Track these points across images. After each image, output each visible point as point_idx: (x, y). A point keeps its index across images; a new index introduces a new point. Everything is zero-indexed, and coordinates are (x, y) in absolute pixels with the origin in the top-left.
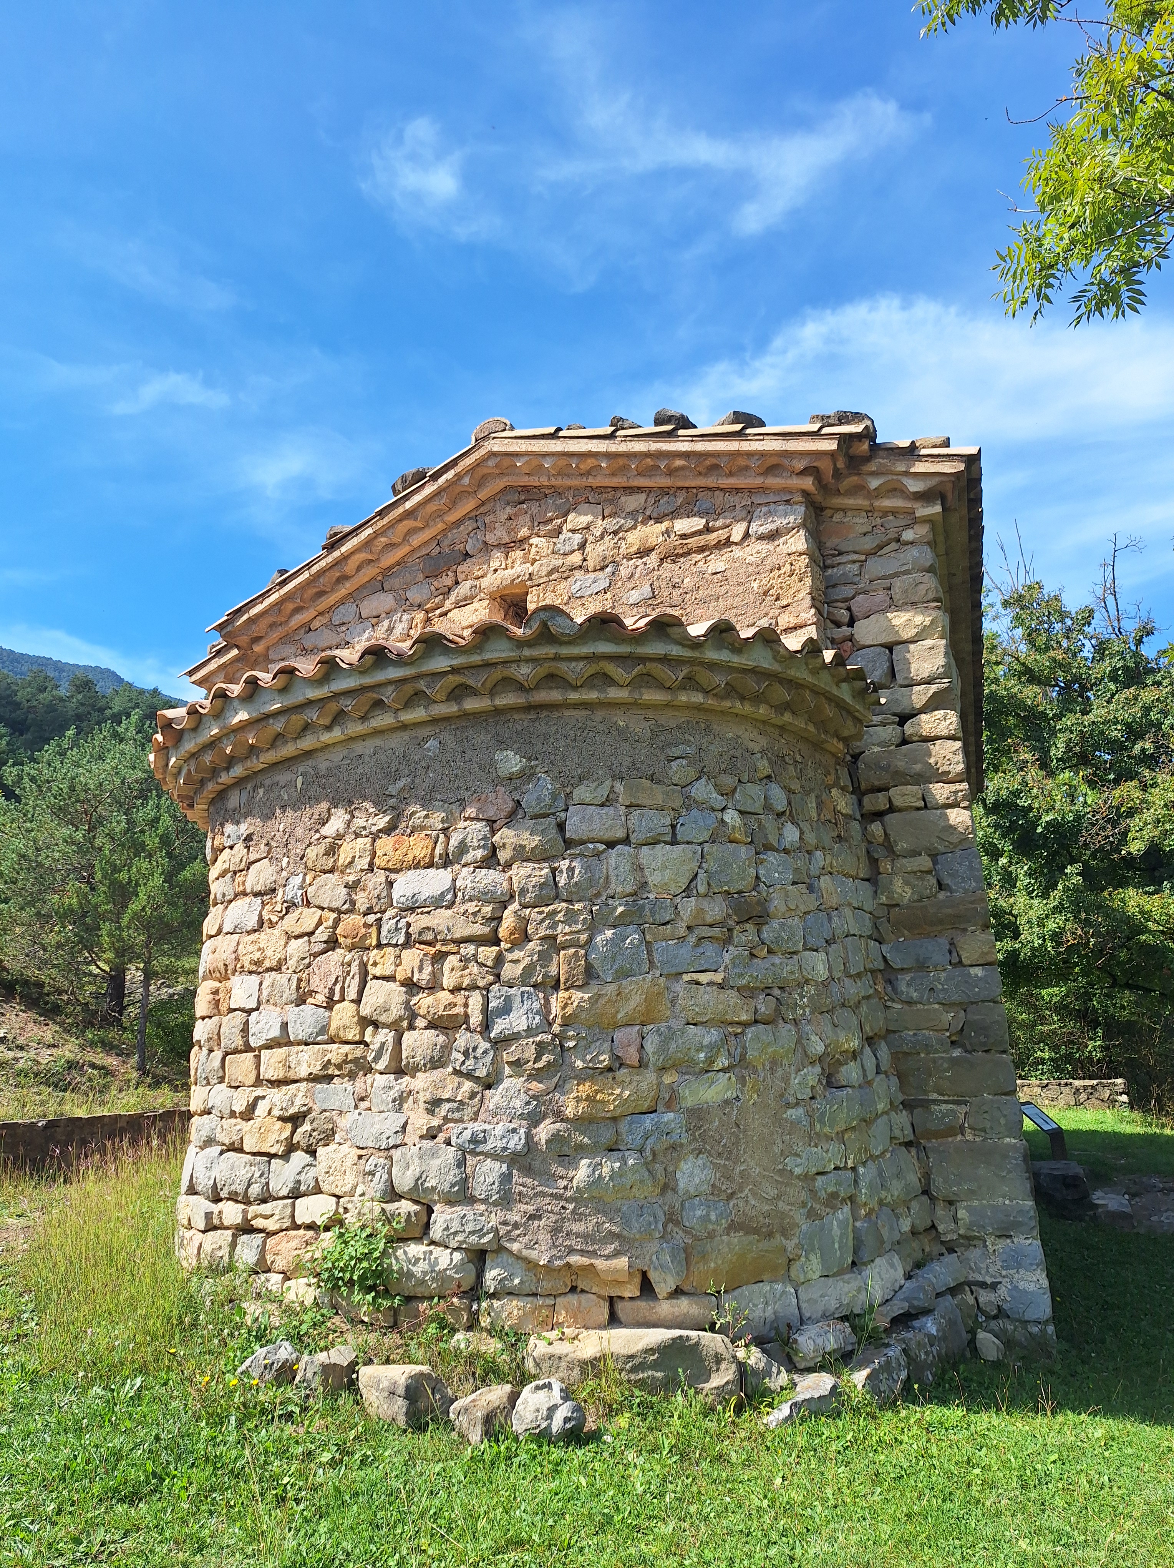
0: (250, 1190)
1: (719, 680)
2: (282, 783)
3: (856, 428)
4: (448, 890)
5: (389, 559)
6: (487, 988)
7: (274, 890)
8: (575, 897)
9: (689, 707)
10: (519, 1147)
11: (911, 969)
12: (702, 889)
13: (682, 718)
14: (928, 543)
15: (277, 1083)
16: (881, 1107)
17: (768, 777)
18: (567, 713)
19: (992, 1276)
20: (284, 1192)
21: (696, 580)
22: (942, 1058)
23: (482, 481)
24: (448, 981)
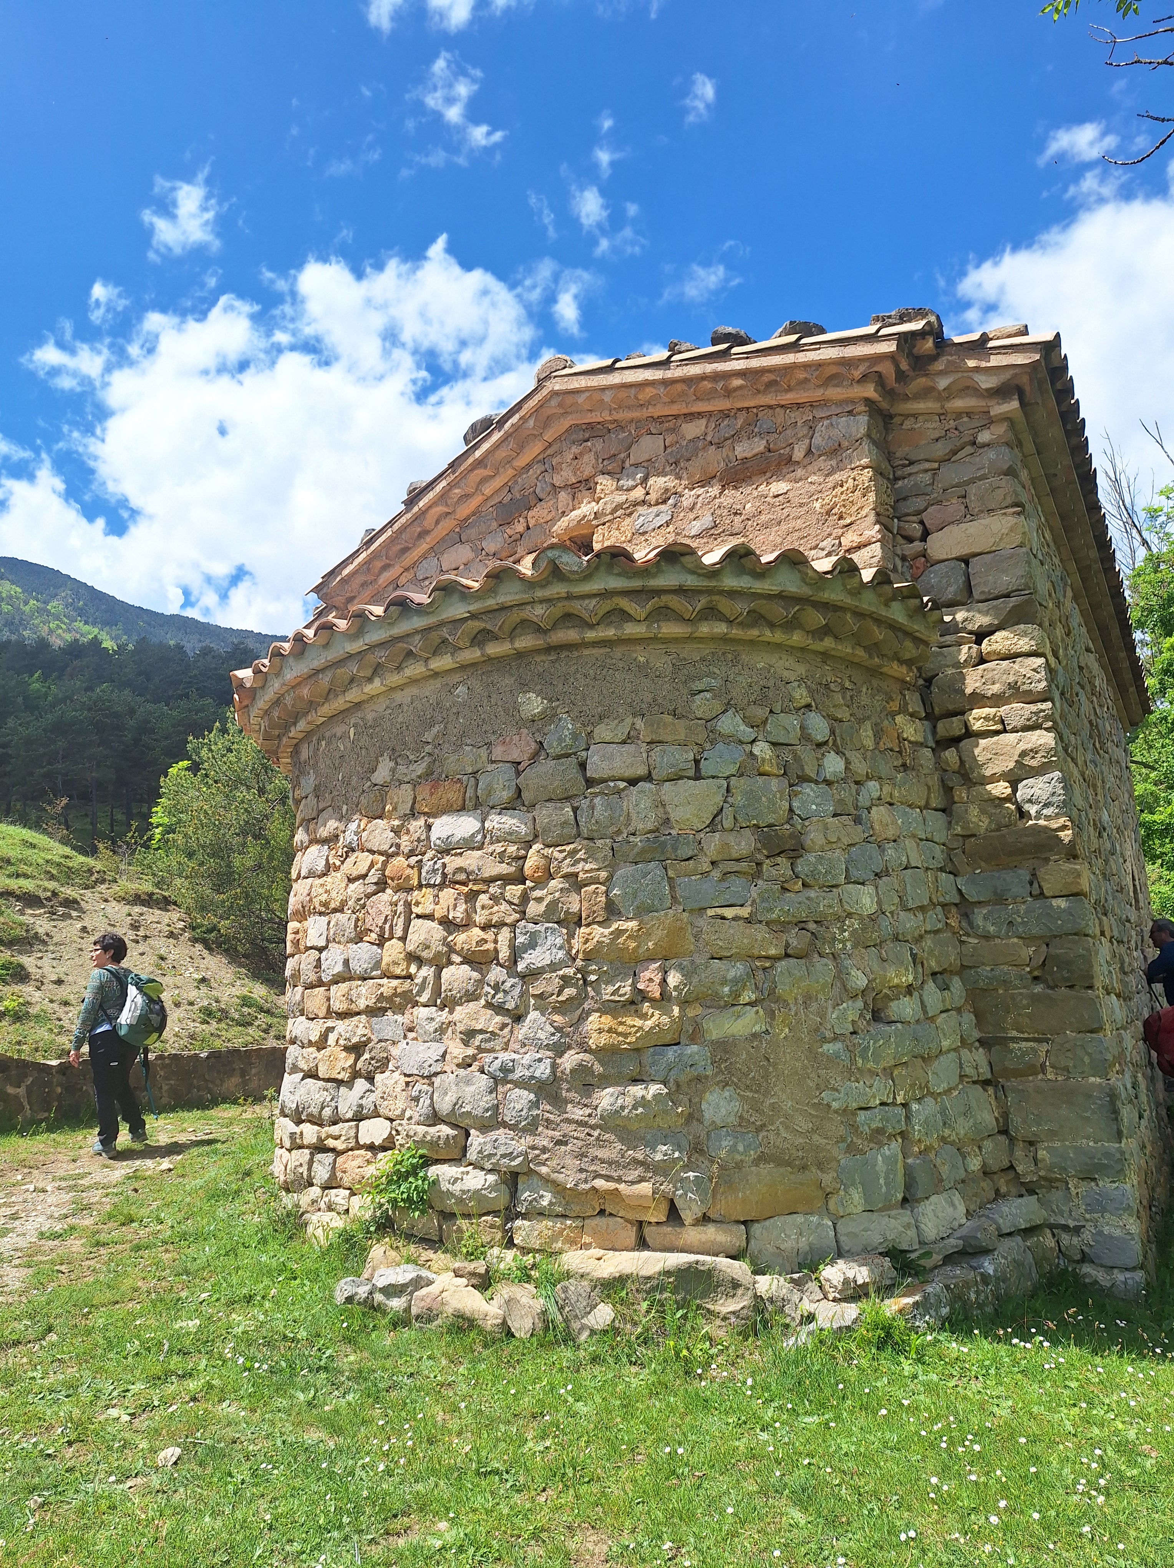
0: (324, 1112)
1: (740, 607)
2: (339, 735)
3: (916, 325)
4: (478, 832)
5: (464, 511)
6: (513, 926)
7: (337, 836)
8: (595, 835)
9: (713, 639)
10: (544, 1076)
11: (989, 901)
12: (728, 823)
13: (706, 650)
14: (1007, 444)
15: (344, 1015)
16: (946, 1044)
17: (808, 706)
18: (586, 652)
19: (1075, 1220)
20: (349, 1115)
21: (758, 504)
22: (1021, 994)
23: (547, 422)
24: (480, 918)
